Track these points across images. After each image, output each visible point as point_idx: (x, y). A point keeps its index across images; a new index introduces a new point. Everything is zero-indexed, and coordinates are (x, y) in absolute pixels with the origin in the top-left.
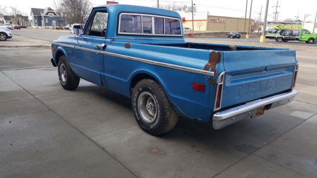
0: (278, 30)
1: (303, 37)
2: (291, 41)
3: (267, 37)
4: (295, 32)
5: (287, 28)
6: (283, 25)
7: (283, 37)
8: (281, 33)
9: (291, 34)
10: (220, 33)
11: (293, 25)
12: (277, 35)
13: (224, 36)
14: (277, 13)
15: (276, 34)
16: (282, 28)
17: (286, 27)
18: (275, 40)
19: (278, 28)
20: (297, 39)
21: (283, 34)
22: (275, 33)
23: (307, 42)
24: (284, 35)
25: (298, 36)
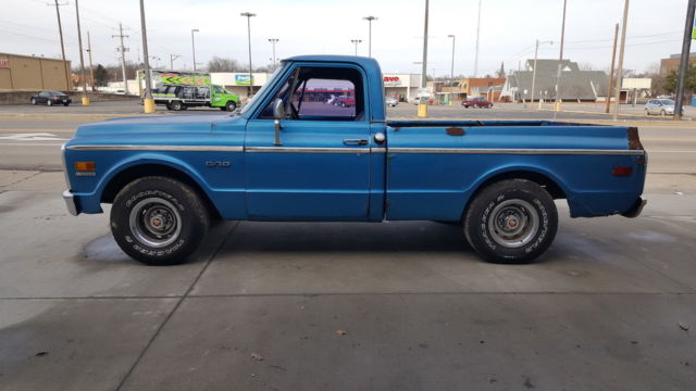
0: (169, 86)
1: (217, 99)
2: (197, 108)
3: (157, 102)
4: (201, 91)
5: (186, 83)
6: (177, 77)
7: (183, 100)
8: (176, 93)
9: (196, 94)
10: (13, 94)
11: (196, 77)
12: (171, 97)
13: (23, 100)
14: (124, 50)
15: (168, 95)
16: (177, 83)
17: (183, 81)
18: (165, 108)
19: (169, 83)
20: (208, 104)
21: (181, 94)
22: (166, 92)
23: (224, 109)
24: (184, 97)
25: (208, 97)
